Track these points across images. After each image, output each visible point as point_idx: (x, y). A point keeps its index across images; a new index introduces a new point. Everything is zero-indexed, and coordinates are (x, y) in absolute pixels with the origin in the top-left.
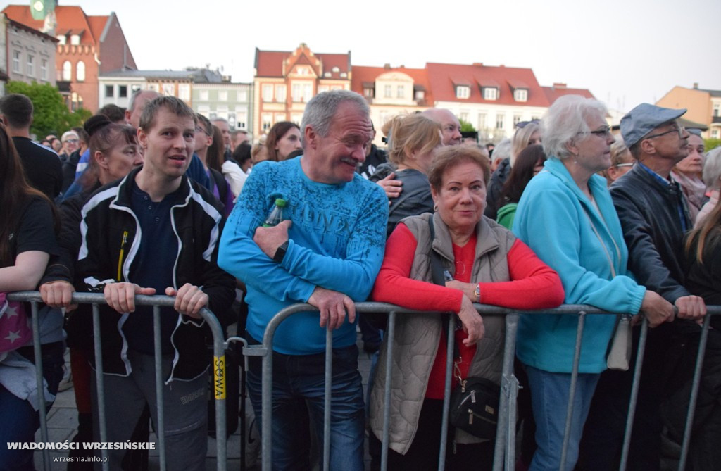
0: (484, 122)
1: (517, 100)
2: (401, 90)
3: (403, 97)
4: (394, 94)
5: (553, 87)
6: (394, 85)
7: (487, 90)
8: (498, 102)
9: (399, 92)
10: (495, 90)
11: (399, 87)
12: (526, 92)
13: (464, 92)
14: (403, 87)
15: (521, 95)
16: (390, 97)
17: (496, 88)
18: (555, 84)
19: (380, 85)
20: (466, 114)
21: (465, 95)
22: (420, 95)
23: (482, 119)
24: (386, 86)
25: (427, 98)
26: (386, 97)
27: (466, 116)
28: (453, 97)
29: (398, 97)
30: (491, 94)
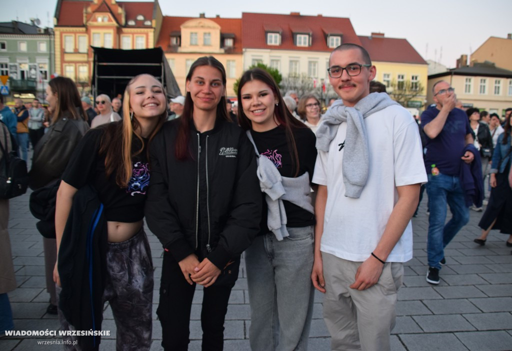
0: (296, 69)
1: (330, 46)
2: (207, 37)
3: (210, 45)
4: (201, 42)
5: (371, 37)
6: (201, 32)
7: (298, 36)
8: (311, 48)
9: (205, 39)
10: (307, 37)
11: (205, 34)
12: (339, 38)
13: (274, 39)
14: (209, 34)
15: (334, 41)
16: (196, 45)
17: (309, 34)
18: (373, 34)
19: (185, 33)
20: (277, 61)
21: (276, 42)
22: (229, 43)
23: (294, 66)
24: (192, 33)
25: (237, 46)
26: (191, 45)
27: (277, 64)
28: (263, 44)
29: (205, 45)
30: (303, 40)
